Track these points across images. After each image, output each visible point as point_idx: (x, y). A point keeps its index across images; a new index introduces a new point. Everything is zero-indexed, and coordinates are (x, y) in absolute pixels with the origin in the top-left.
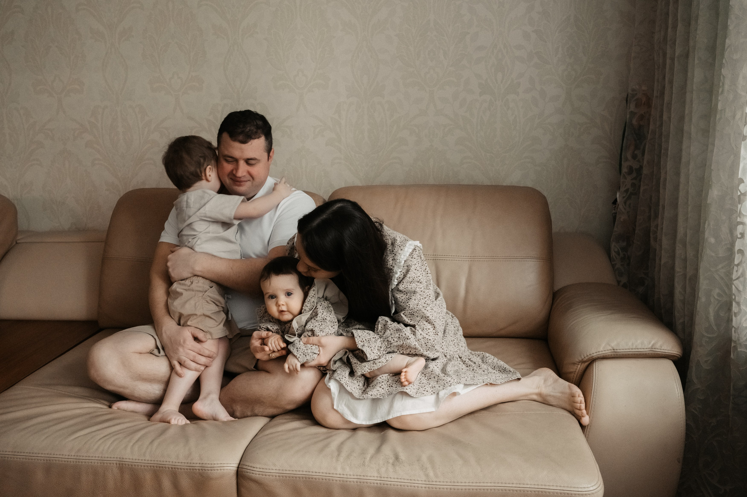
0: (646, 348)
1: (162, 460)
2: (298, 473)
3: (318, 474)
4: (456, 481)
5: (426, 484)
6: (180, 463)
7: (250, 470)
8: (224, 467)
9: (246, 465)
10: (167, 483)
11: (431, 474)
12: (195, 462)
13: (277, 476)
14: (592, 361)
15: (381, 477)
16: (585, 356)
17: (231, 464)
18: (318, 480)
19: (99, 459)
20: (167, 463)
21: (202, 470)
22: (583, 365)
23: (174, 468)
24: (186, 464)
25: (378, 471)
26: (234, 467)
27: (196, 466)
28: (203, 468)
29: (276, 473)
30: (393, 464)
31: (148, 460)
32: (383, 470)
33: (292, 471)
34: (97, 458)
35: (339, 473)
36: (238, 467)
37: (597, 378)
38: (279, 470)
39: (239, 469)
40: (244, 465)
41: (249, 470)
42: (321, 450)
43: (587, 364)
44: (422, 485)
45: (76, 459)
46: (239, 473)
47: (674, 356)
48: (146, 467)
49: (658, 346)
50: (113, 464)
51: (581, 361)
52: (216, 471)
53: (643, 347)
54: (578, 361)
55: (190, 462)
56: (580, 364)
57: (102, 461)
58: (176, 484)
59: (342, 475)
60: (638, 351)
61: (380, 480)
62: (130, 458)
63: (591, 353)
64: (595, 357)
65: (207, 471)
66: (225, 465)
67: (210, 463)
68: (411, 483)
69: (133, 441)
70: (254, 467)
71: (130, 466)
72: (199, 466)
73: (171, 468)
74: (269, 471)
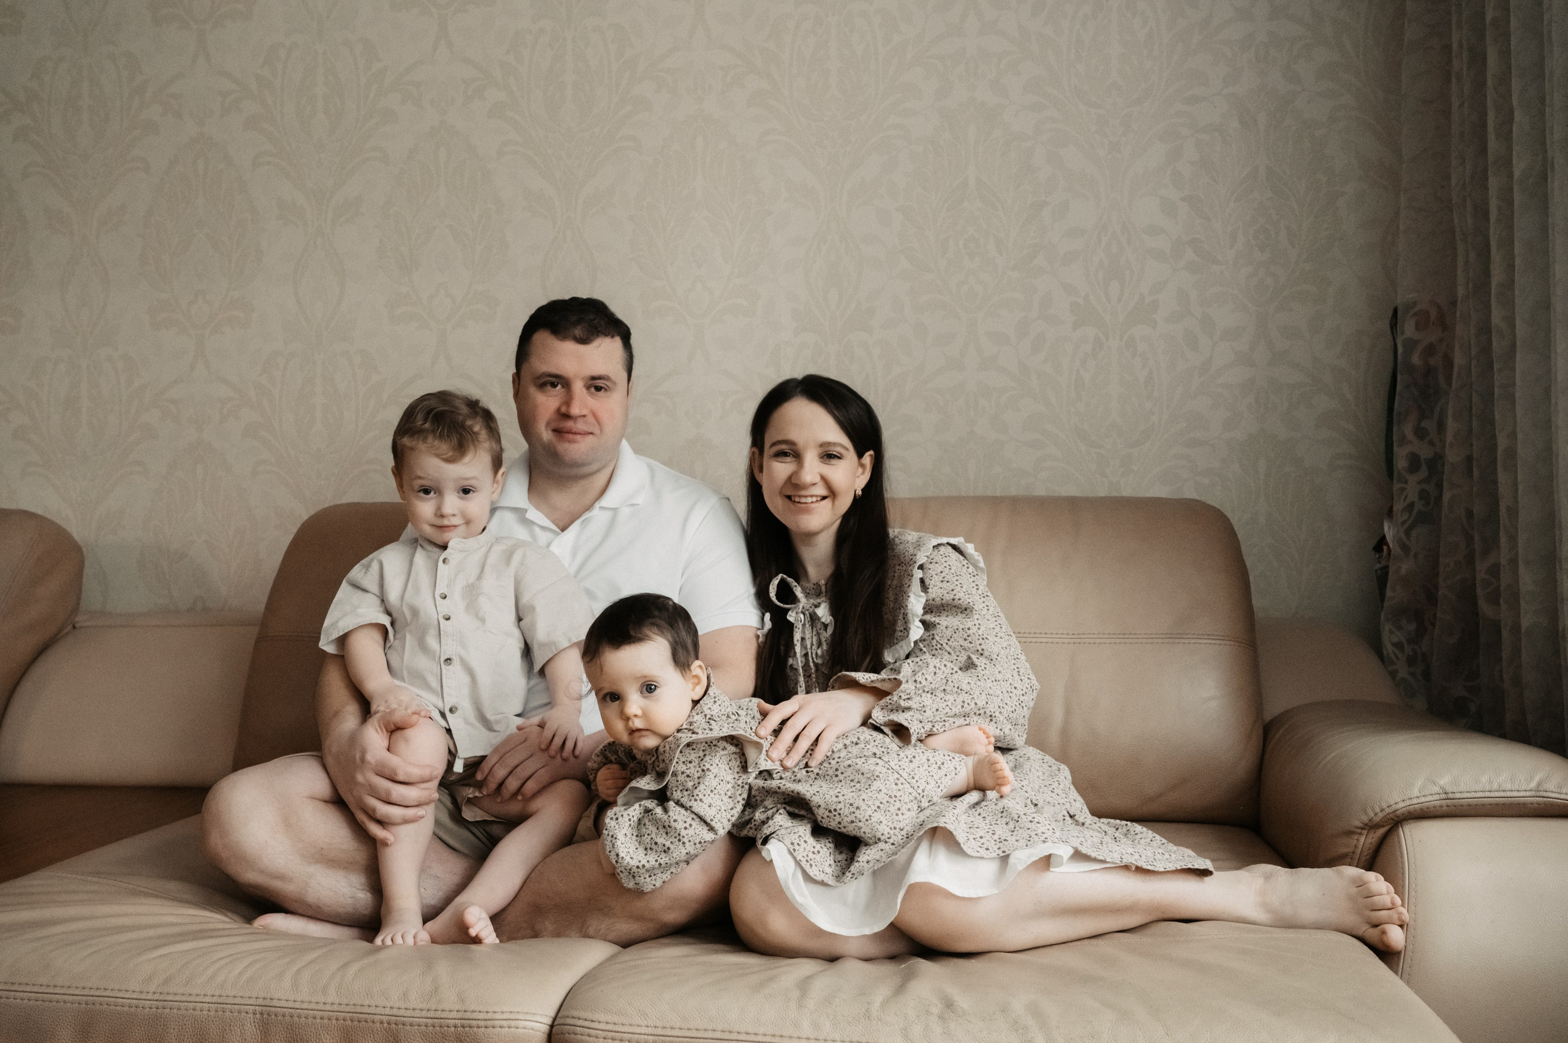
0: (1523, 788)
1: (367, 1003)
2: (702, 1034)
3: (752, 1038)
6: (411, 1011)
7: (582, 1027)
8: (518, 1020)
9: (573, 1017)
12: (446, 1007)
13: (650, 1042)
16: (1378, 810)
17: (535, 1015)
19: (213, 1002)
20: (378, 1011)
21: (463, 1027)
22: (1371, 835)
23: (396, 1024)
24: (424, 1014)
25: (903, 1032)
26: (542, 1024)
27: (448, 1017)
28: (467, 1021)
29: (648, 1035)
30: (941, 1018)
31: (332, 1004)
32: (916, 1030)
33: (686, 1031)
34: (207, 999)
35: (805, 1036)
36: (552, 1026)
37: (1412, 860)
38: (655, 1027)
39: (554, 1028)
40: (568, 1017)
43: (1382, 830)
45: (157, 1000)
46: (554, 1037)
48: (325, 1021)
49: (1552, 786)
50: (247, 1013)
51: (1366, 825)
52: (499, 1029)
53: (1517, 787)
54: (1360, 825)
55: (434, 1007)
57: (220, 1006)
60: (1506, 795)
64: (1401, 812)
66: (520, 1016)
67: (485, 1010)
69: (297, 967)
70: (592, 1021)
71: (287, 1018)
72: (457, 1017)
73: (389, 1023)
74: (629, 1031)
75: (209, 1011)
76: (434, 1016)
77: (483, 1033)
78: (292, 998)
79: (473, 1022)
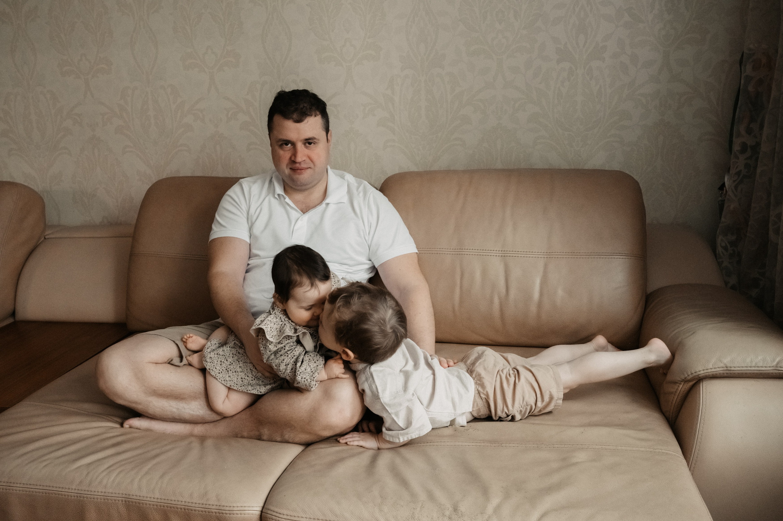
0: (768, 366)
1: (173, 499)
6: (194, 504)
7: (276, 516)
8: (245, 510)
12: (211, 503)
14: (698, 381)
16: (689, 373)
17: (253, 507)
19: (102, 495)
20: (179, 503)
21: (219, 513)
22: (686, 385)
23: (188, 510)
24: (201, 506)
26: (257, 511)
27: (212, 508)
28: (221, 511)
31: (157, 498)
34: (99, 494)
36: (262, 512)
37: (704, 403)
38: (310, 518)
39: (263, 513)
40: (269, 509)
41: (274, 516)
42: (361, 495)
43: (691, 384)
45: (77, 493)
46: (263, 518)
48: (155, 507)
50: (119, 501)
51: (683, 380)
52: (236, 515)
53: (765, 365)
54: (680, 379)
55: (205, 503)
56: (683, 383)
57: (106, 497)
60: (759, 369)
62: (137, 495)
63: (698, 371)
64: (701, 375)
67: (229, 505)
69: (142, 474)
70: (280, 514)
71: (137, 504)
72: (216, 508)
73: (185, 509)
74: (298, 520)
75: (101, 499)
76: (205, 507)
77: (229, 517)
78: (139, 495)
79: (224, 511)
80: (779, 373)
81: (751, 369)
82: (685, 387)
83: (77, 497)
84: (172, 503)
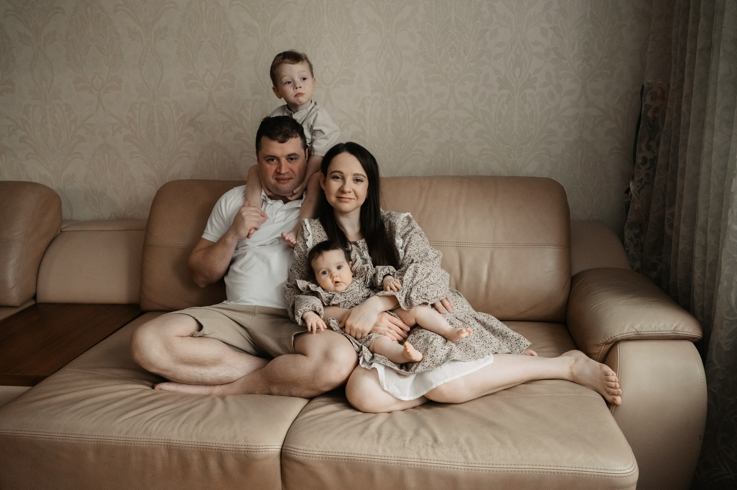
0: (668, 330)
1: (208, 442)
2: (340, 454)
3: (360, 456)
4: (495, 463)
5: (465, 466)
6: (226, 445)
7: (294, 451)
8: (268, 449)
9: (290, 447)
10: (213, 464)
11: (470, 456)
12: (240, 443)
13: (320, 458)
14: (616, 342)
15: (421, 459)
16: (610, 338)
17: (275, 445)
18: (359, 461)
19: (148, 441)
20: (213, 445)
21: (247, 452)
22: (607, 346)
23: (221, 450)
24: (231, 446)
25: (418, 453)
26: (278, 449)
27: (241, 448)
28: (248, 450)
29: (319, 455)
30: (432, 447)
31: (195, 442)
32: (423, 453)
33: (334, 453)
34: (145, 440)
35: (380, 455)
36: (282, 449)
37: (621, 360)
38: (322, 452)
39: (283, 450)
40: (288, 447)
41: (293, 451)
42: (362, 433)
43: (610, 345)
44: (461, 467)
45: (125, 441)
46: (283, 454)
47: (696, 338)
48: (193, 448)
49: (679, 329)
50: (161, 445)
51: (605, 343)
52: (261, 452)
53: (666, 330)
54: (601, 342)
55: (235, 444)
56: (604, 345)
57: (150, 443)
58: (221, 465)
59: (383, 457)
60: (661, 333)
61: (420, 461)
62: (177, 440)
63: (616, 335)
64: (619, 339)
65: (252, 452)
66: (269, 447)
67: (255, 445)
68: (450, 465)
69: (180, 423)
70: (297, 449)
71: (177, 447)
72: (245, 448)
73: (218, 450)
74: (312, 453)
75: (146, 445)
76: (235, 447)
77: (255, 454)
78: (178, 439)
79: (251, 450)
80: (676, 336)
81: (655, 333)
82: (606, 348)
83: (125, 444)
84: (207, 445)
